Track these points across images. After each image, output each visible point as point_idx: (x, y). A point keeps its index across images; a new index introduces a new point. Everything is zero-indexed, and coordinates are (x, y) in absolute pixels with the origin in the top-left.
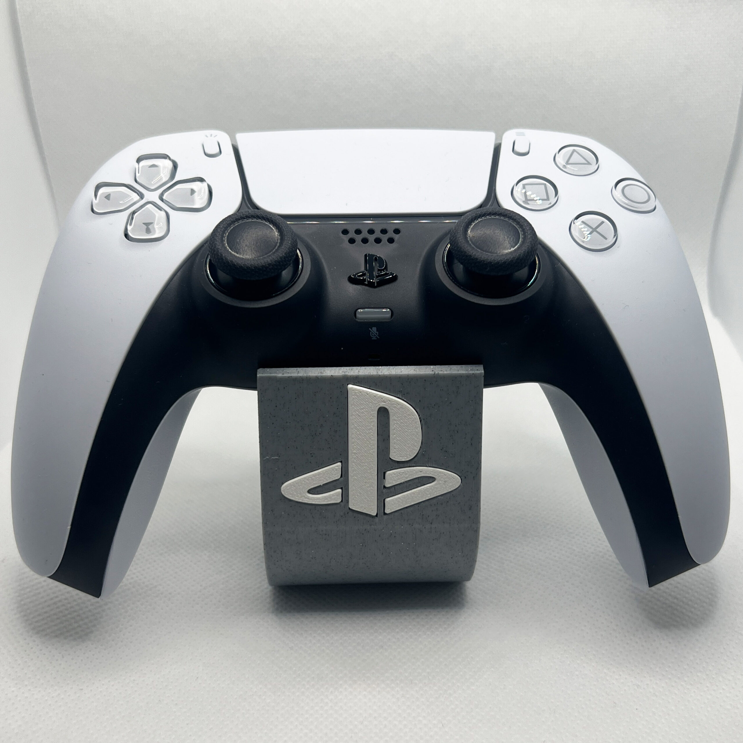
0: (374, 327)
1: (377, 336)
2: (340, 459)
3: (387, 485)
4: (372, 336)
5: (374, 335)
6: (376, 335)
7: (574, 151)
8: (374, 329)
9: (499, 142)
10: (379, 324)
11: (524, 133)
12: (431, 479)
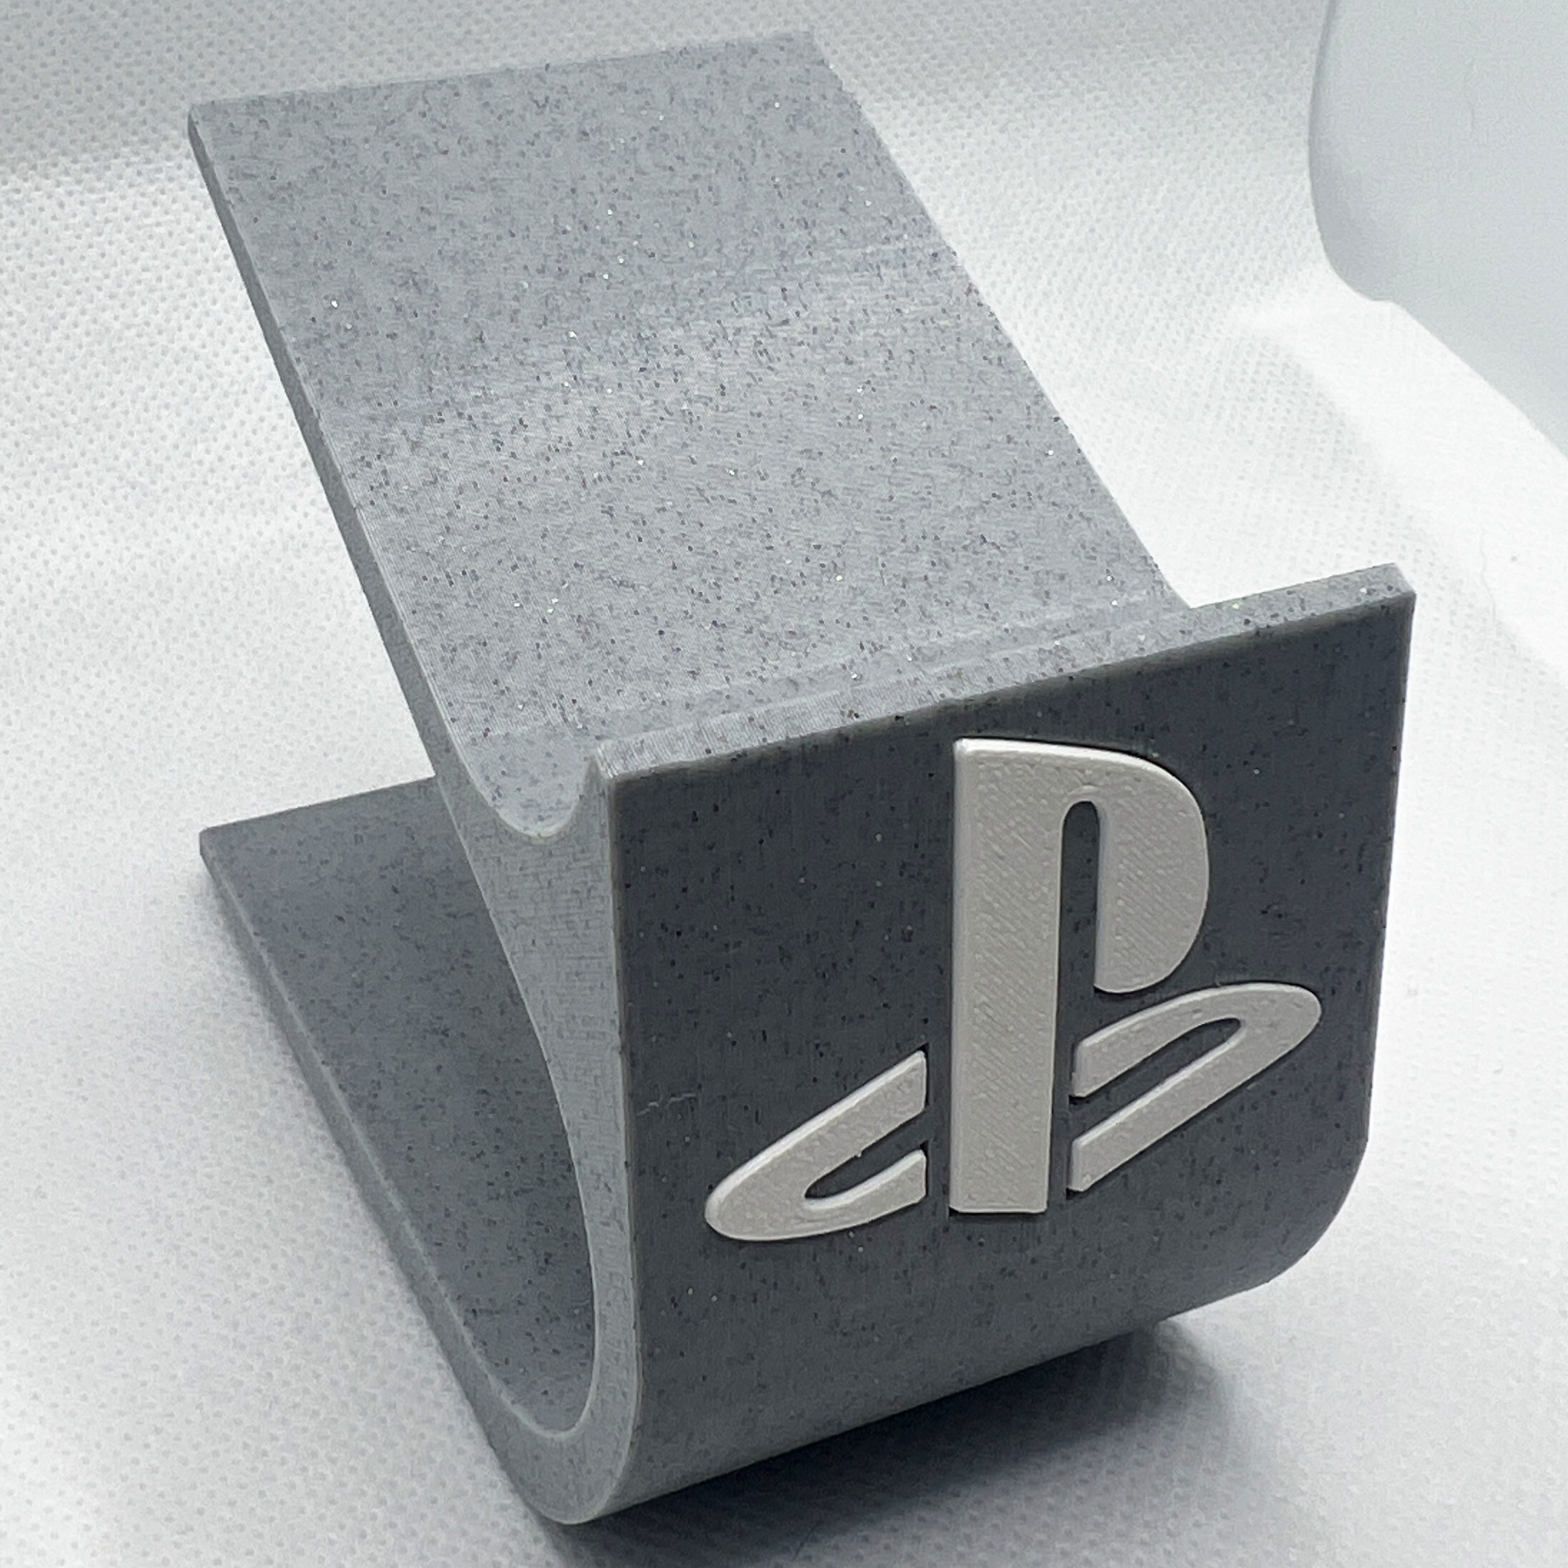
2: (923, 1037)
3: (1082, 1092)
12: (1226, 1027)
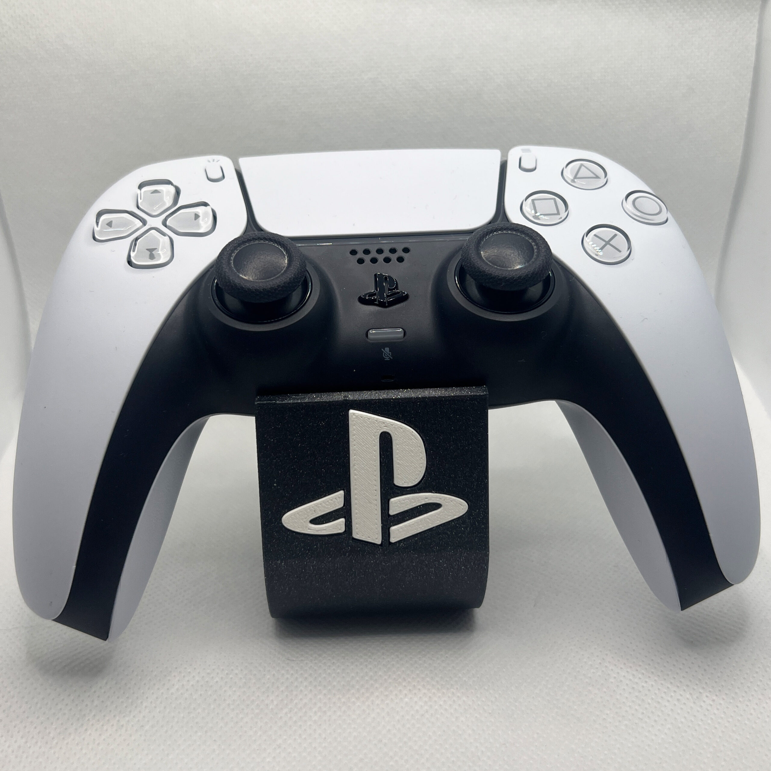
0: (386, 347)
1: (390, 357)
4: (385, 357)
5: (387, 356)
6: (388, 355)
7: (582, 165)
8: (387, 349)
9: (505, 159)
10: (392, 345)
11: (529, 149)
